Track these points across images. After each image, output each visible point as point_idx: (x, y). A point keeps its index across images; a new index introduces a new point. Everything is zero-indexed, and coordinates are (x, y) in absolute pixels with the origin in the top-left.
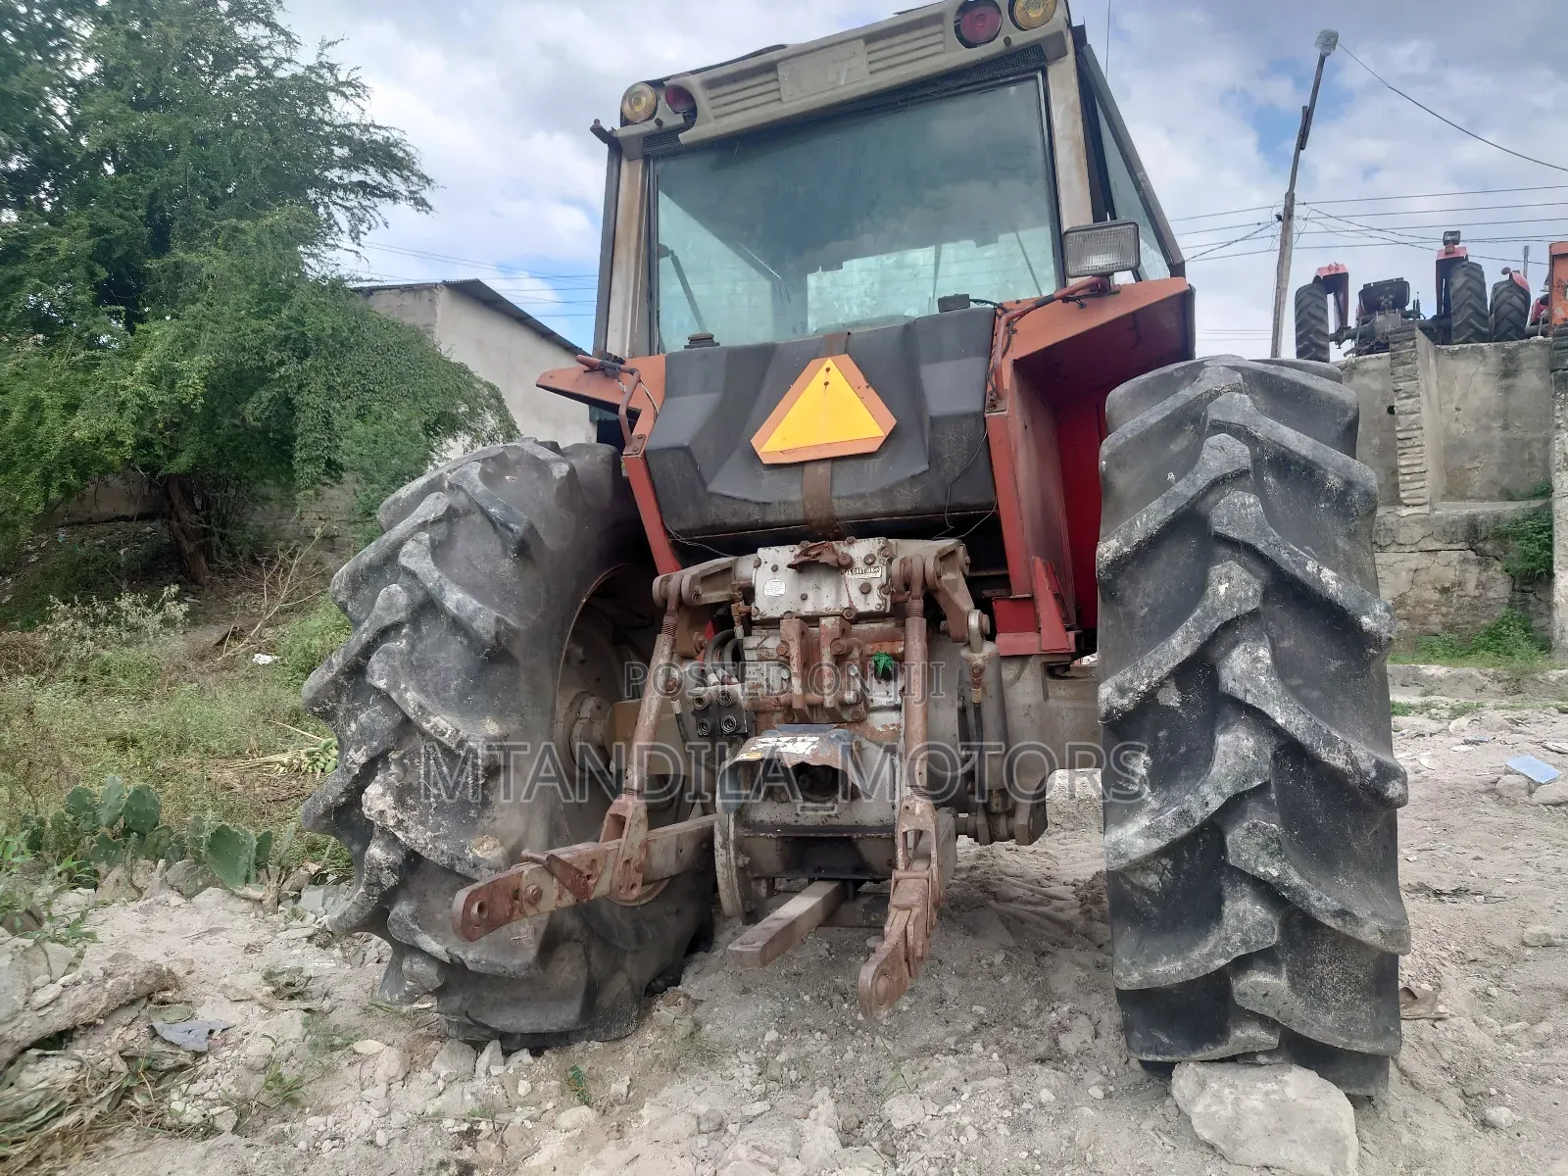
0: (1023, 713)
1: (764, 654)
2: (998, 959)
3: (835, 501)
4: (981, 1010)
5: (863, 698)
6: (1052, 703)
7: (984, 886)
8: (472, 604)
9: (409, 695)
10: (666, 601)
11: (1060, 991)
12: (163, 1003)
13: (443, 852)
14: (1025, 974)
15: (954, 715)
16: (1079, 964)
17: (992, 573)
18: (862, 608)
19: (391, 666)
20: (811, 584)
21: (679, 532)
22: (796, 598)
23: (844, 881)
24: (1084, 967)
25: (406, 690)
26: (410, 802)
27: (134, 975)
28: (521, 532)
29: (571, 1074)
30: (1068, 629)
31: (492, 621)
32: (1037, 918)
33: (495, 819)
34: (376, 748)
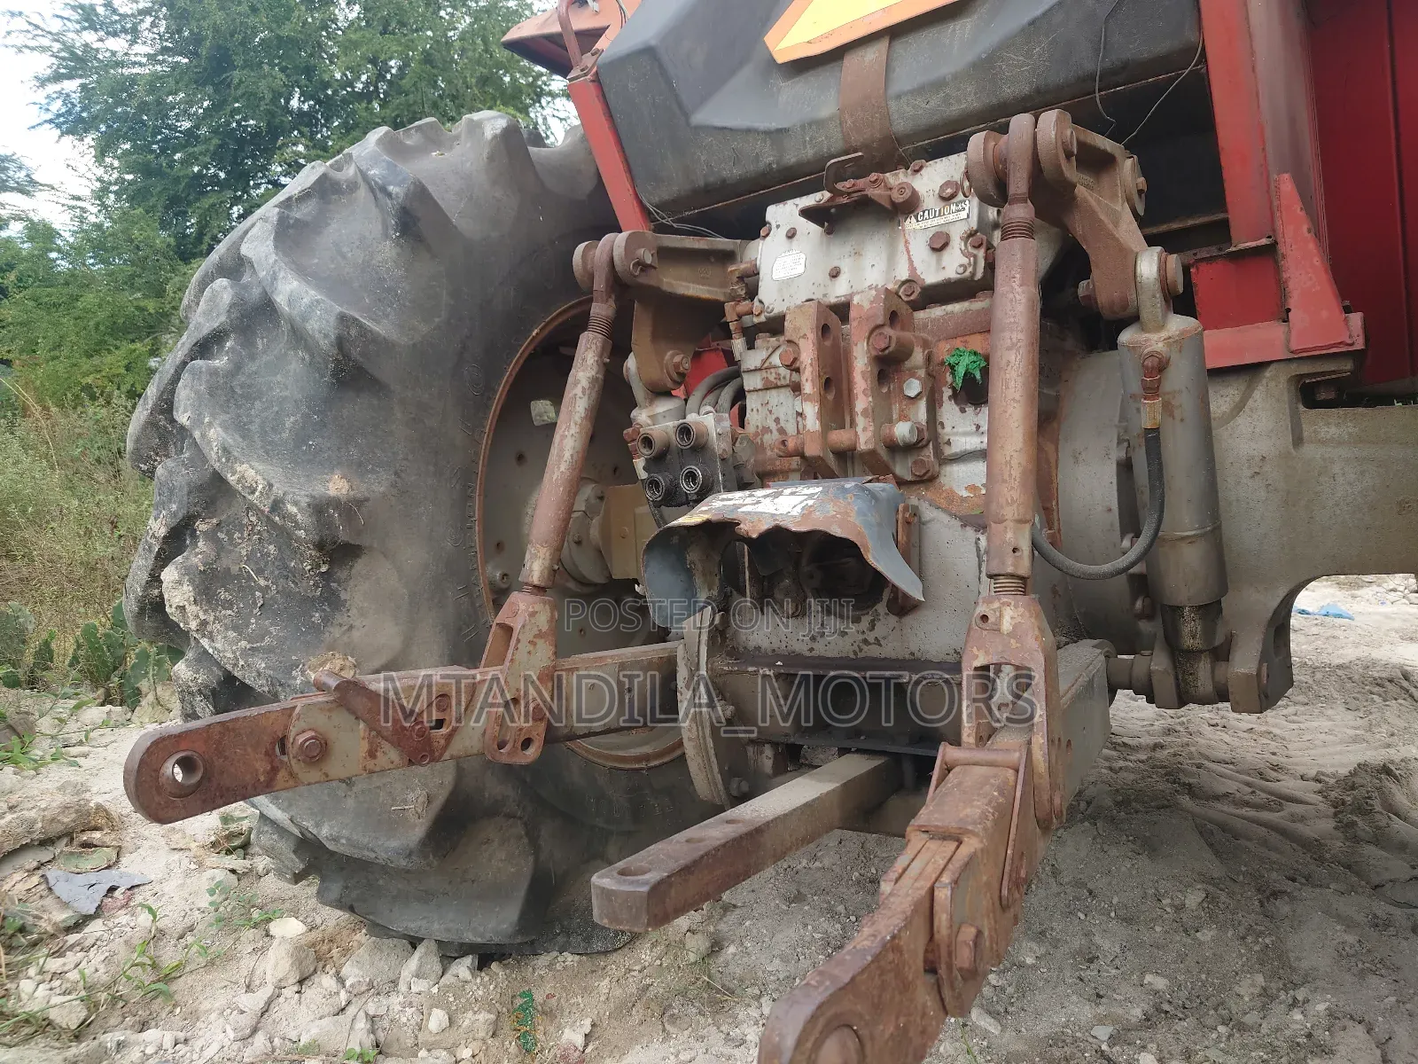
0: (1248, 473)
1: (772, 378)
2: (1193, 899)
3: (893, 105)
4: (1160, 983)
5: (931, 435)
6: (1309, 450)
7: (1172, 773)
8: (310, 295)
9: (212, 433)
10: (592, 277)
11: (1305, 964)
12: (87, 845)
13: (259, 674)
14: (1242, 930)
15: (1109, 473)
16: (1340, 918)
17: (1190, 222)
18: (931, 277)
19: (197, 392)
20: (848, 248)
21: (662, 206)
22: (823, 276)
23: (897, 758)
24: (1350, 924)
25: (210, 424)
26: (223, 595)
27: (44, 810)
28: (402, 195)
29: (519, 1001)
30: (1347, 310)
31: (332, 320)
32: (1262, 831)
33: (351, 627)
34: (175, 514)
